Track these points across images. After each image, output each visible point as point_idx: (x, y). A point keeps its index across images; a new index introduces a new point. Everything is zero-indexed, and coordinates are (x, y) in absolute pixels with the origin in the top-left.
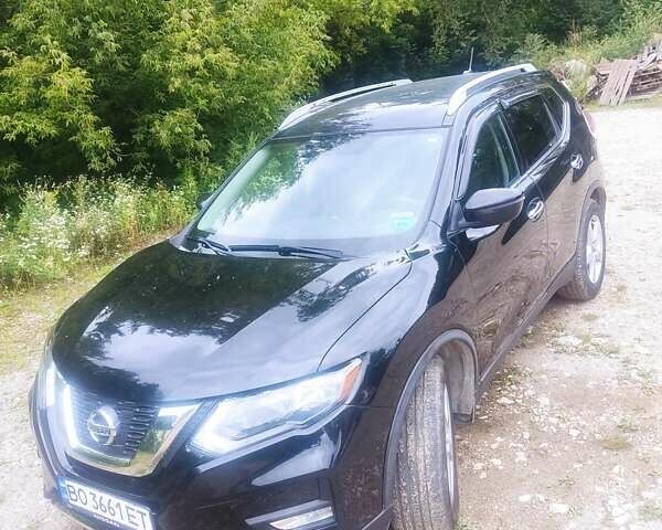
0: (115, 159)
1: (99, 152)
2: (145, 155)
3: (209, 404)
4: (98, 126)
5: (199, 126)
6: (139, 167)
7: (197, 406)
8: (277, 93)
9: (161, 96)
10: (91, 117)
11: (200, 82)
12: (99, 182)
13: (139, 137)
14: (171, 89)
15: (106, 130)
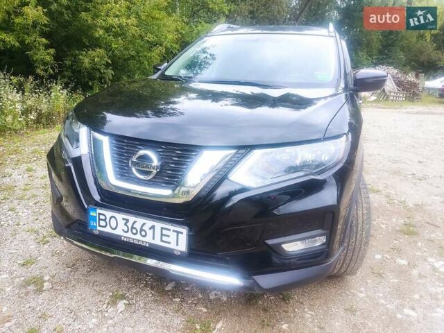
0: (54, 71)
1: (45, 64)
2: (70, 74)
3: (242, 151)
4: (47, 47)
5: (109, 61)
6: (66, 80)
7: (234, 151)
8: (153, 54)
9: (86, 41)
10: (44, 40)
11: (113, 36)
12: (42, 82)
13: (68, 63)
14: (97, 35)
15: (52, 51)
